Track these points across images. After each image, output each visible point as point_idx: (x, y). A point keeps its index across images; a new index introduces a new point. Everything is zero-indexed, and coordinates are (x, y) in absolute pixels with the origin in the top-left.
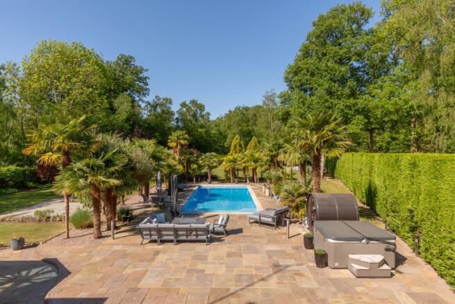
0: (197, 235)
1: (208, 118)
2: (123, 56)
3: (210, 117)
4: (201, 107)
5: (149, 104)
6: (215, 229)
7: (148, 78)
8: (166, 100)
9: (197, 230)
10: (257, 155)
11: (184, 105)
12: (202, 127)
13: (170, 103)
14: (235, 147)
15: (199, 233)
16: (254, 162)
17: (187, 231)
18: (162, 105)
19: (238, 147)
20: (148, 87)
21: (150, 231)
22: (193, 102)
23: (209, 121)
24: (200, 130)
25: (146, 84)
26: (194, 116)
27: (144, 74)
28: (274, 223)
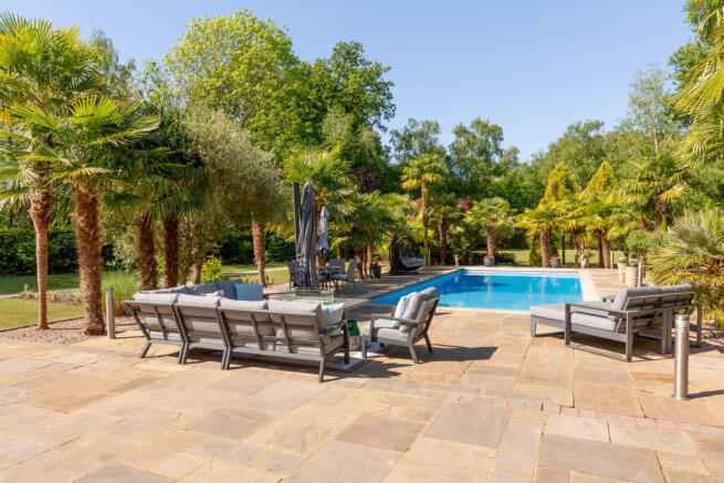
0: (291, 343)
1: (515, 158)
2: (343, 45)
3: (518, 156)
4: (496, 133)
5: (397, 134)
6: (380, 334)
7: (392, 84)
8: (428, 124)
9: (286, 321)
10: (609, 200)
11: (461, 131)
12: (498, 172)
13: (436, 131)
14: (556, 187)
15: (295, 333)
16: (601, 214)
17: (257, 324)
18: (422, 135)
19: (562, 187)
20: (392, 102)
21: (160, 316)
22: (478, 123)
23: (517, 165)
24: (497, 180)
25: (390, 97)
26: (483, 151)
27: (385, 77)
28: (624, 338)
